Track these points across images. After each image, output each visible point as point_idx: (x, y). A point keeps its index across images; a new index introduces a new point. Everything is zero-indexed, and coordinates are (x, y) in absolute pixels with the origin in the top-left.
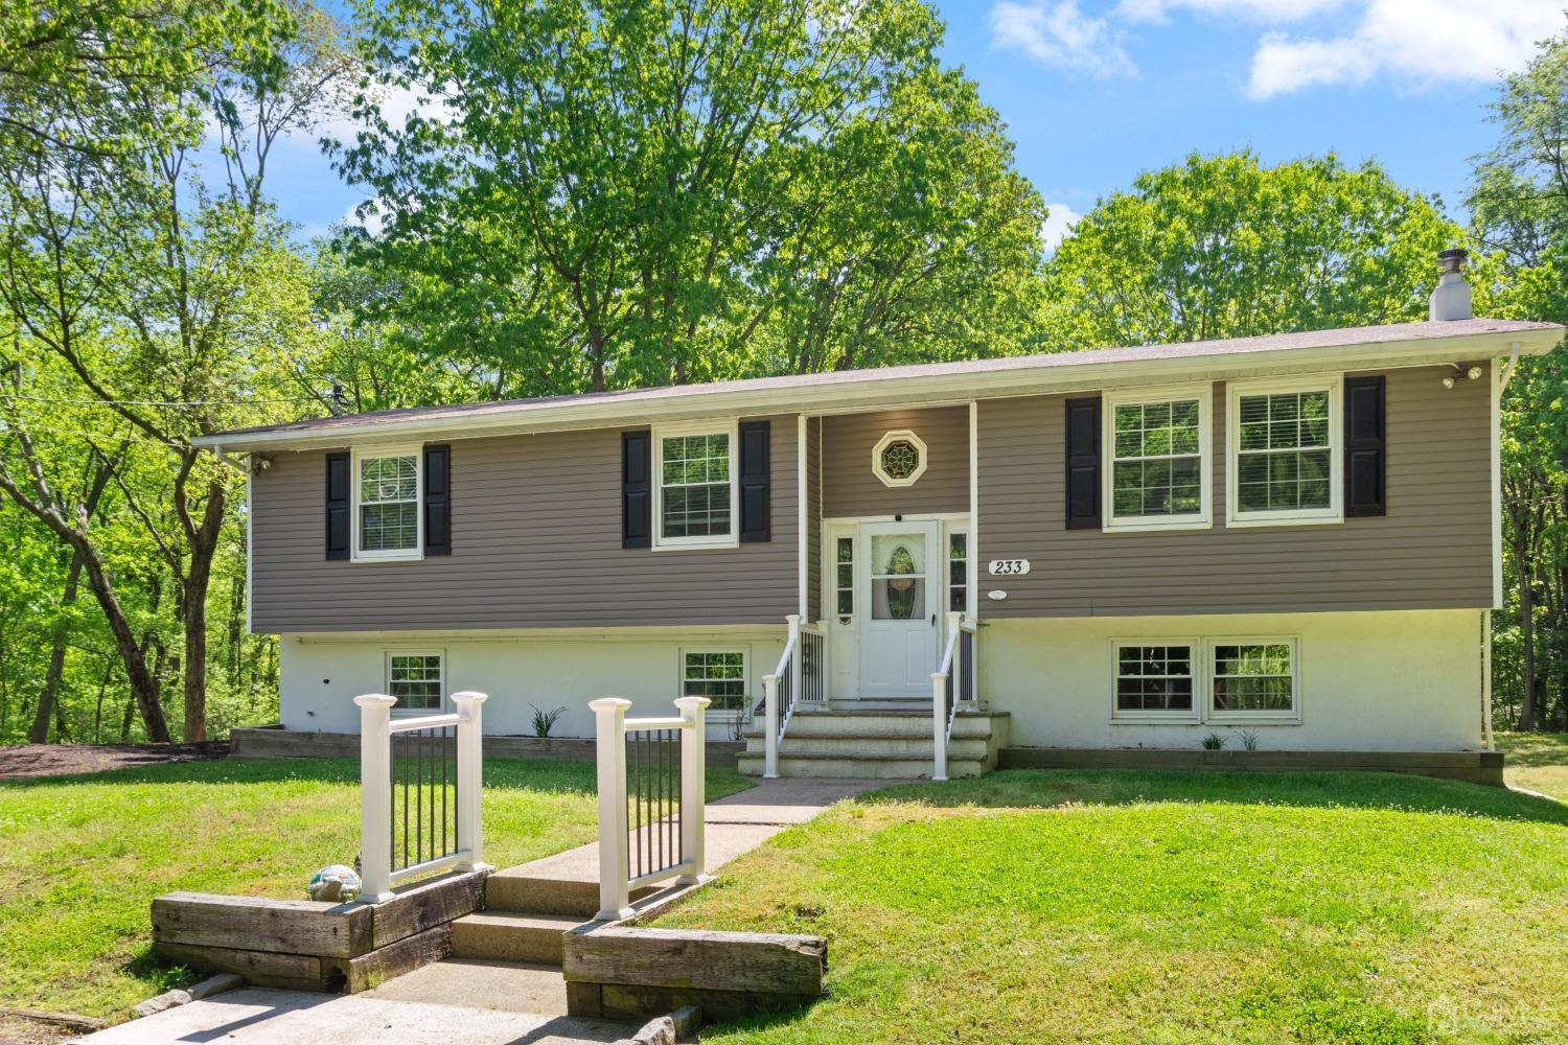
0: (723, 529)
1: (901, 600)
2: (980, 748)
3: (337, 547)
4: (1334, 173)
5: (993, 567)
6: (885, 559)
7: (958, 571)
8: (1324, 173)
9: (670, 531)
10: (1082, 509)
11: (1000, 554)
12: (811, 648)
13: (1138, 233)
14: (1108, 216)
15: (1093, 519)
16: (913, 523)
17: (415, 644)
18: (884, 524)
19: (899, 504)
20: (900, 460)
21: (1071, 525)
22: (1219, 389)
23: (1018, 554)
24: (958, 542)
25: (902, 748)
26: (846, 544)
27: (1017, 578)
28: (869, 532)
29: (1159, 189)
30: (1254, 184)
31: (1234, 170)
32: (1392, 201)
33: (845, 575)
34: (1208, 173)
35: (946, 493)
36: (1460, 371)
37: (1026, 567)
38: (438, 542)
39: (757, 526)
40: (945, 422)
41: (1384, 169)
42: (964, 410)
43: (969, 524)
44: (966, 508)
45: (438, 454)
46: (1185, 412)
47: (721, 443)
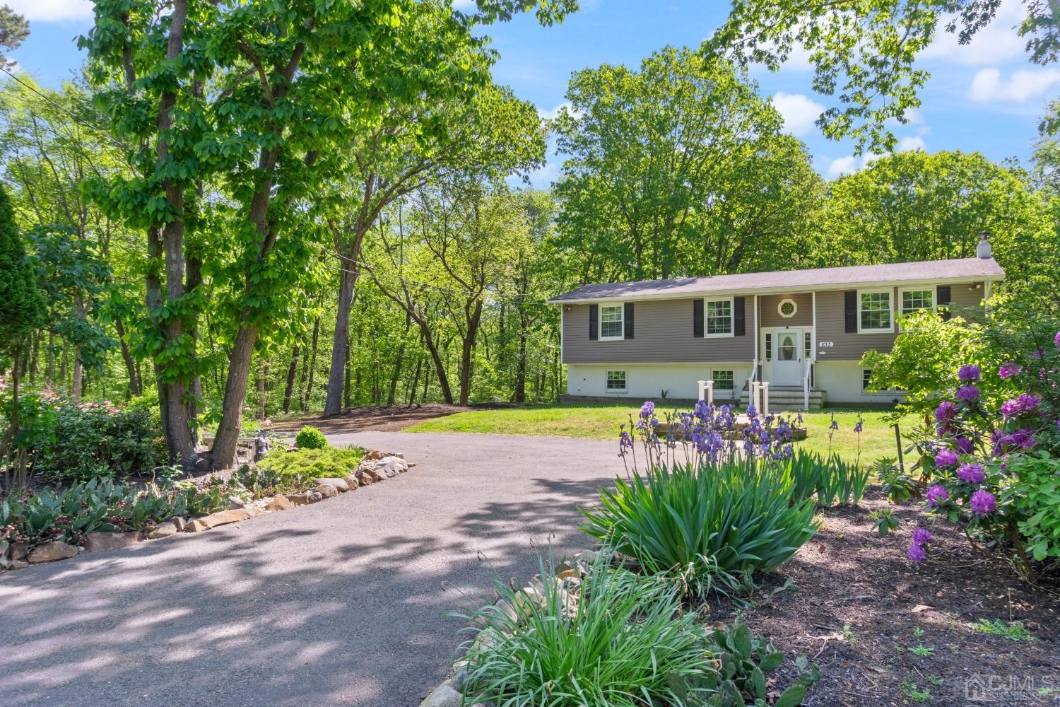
0: (729, 331)
1: (788, 354)
2: (819, 401)
3: (593, 335)
4: (960, 158)
5: (821, 344)
6: (783, 340)
7: (808, 345)
8: (955, 158)
9: (710, 331)
10: (850, 326)
11: (823, 340)
12: (759, 368)
13: (868, 189)
14: (854, 182)
15: (854, 329)
16: (793, 329)
17: (616, 367)
18: (782, 329)
19: (787, 323)
20: (787, 308)
21: (847, 331)
22: (896, 289)
23: (829, 340)
24: (808, 336)
25: (793, 401)
26: (768, 337)
27: (829, 348)
28: (778, 333)
29: (877, 167)
30: (921, 164)
31: (912, 159)
32: (988, 169)
33: (769, 346)
34: (900, 159)
35: (804, 319)
36: (975, 284)
37: (832, 344)
38: (629, 334)
39: (740, 330)
40: (804, 298)
41: (983, 155)
42: (811, 294)
43: (813, 330)
44: (812, 324)
45: (629, 307)
46: (885, 297)
47: (727, 304)
